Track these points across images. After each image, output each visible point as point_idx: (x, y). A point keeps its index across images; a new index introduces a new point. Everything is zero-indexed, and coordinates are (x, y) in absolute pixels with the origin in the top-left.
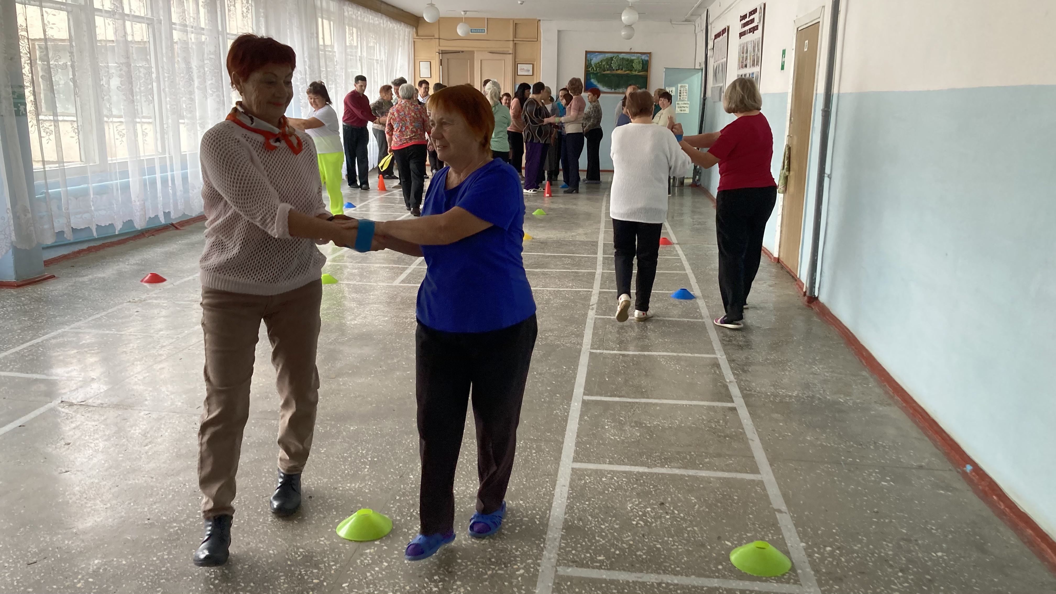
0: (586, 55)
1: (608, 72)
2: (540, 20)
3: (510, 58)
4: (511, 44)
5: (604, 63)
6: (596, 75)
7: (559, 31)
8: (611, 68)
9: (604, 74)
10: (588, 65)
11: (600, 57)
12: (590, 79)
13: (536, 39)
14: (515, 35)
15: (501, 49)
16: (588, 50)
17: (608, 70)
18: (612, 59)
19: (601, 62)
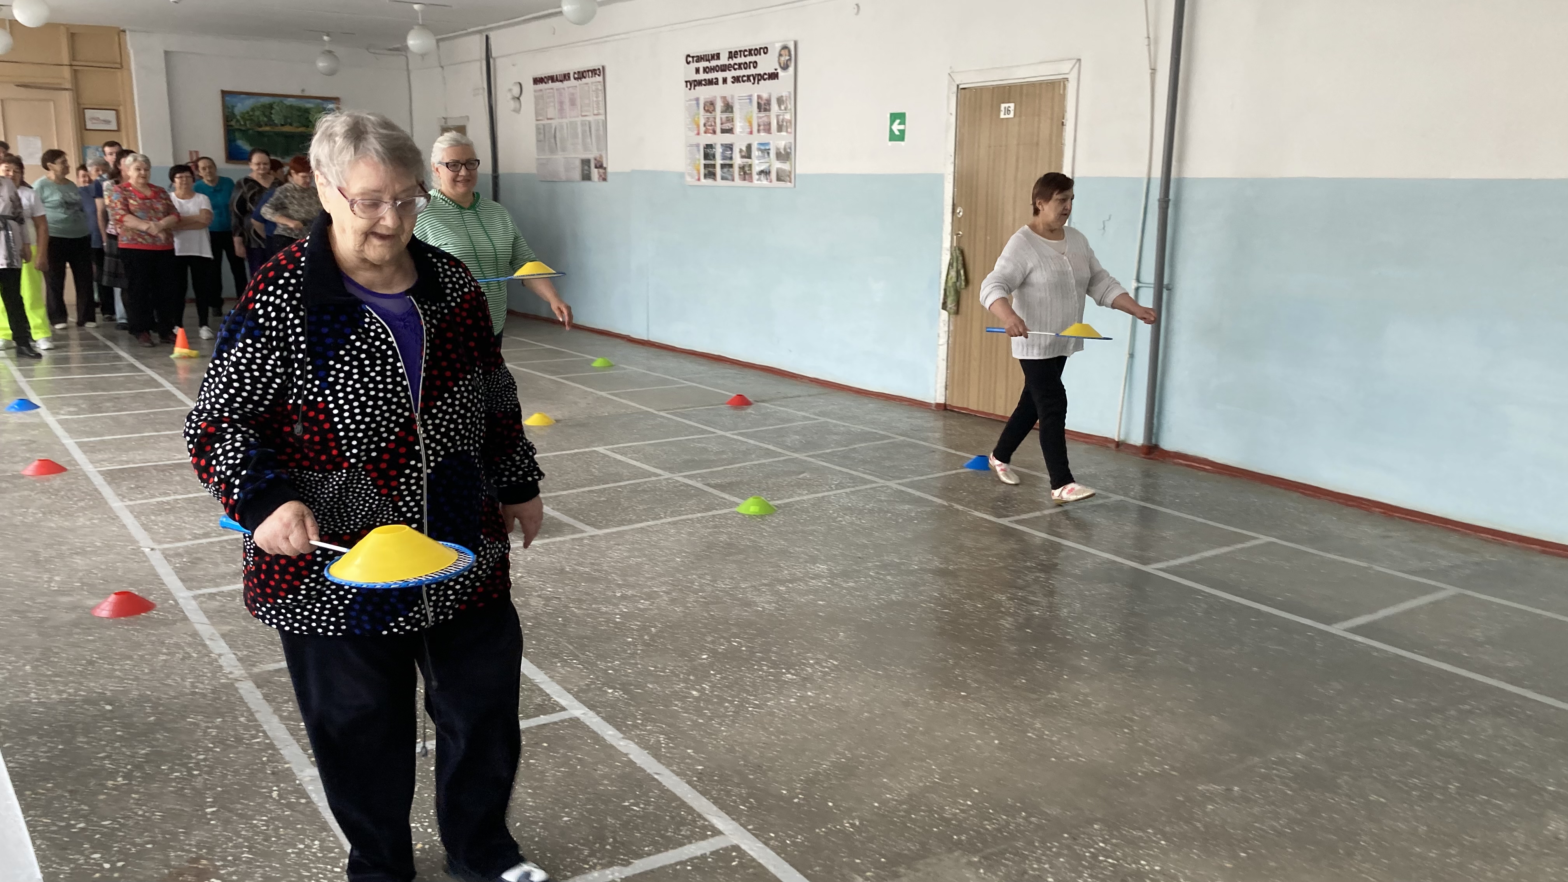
0: (223, 97)
1: (267, 129)
2: (124, 31)
3: (66, 99)
4: (66, 72)
5: (257, 113)
6: (244, 132)
7: (166, 53)
8: (271, 122)
9: (259, 133)
10: (228, 117)
11: (249, 103)
12: (235, 141)
13: (120, 65)
14: (73, 56)
15: (47, 81)
16: (225, 89)
17: (266, 125)
18: (271, 106)
19: (253, 110)
